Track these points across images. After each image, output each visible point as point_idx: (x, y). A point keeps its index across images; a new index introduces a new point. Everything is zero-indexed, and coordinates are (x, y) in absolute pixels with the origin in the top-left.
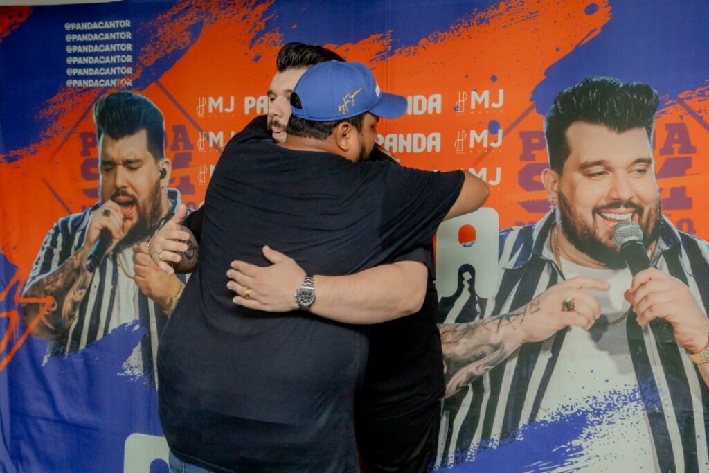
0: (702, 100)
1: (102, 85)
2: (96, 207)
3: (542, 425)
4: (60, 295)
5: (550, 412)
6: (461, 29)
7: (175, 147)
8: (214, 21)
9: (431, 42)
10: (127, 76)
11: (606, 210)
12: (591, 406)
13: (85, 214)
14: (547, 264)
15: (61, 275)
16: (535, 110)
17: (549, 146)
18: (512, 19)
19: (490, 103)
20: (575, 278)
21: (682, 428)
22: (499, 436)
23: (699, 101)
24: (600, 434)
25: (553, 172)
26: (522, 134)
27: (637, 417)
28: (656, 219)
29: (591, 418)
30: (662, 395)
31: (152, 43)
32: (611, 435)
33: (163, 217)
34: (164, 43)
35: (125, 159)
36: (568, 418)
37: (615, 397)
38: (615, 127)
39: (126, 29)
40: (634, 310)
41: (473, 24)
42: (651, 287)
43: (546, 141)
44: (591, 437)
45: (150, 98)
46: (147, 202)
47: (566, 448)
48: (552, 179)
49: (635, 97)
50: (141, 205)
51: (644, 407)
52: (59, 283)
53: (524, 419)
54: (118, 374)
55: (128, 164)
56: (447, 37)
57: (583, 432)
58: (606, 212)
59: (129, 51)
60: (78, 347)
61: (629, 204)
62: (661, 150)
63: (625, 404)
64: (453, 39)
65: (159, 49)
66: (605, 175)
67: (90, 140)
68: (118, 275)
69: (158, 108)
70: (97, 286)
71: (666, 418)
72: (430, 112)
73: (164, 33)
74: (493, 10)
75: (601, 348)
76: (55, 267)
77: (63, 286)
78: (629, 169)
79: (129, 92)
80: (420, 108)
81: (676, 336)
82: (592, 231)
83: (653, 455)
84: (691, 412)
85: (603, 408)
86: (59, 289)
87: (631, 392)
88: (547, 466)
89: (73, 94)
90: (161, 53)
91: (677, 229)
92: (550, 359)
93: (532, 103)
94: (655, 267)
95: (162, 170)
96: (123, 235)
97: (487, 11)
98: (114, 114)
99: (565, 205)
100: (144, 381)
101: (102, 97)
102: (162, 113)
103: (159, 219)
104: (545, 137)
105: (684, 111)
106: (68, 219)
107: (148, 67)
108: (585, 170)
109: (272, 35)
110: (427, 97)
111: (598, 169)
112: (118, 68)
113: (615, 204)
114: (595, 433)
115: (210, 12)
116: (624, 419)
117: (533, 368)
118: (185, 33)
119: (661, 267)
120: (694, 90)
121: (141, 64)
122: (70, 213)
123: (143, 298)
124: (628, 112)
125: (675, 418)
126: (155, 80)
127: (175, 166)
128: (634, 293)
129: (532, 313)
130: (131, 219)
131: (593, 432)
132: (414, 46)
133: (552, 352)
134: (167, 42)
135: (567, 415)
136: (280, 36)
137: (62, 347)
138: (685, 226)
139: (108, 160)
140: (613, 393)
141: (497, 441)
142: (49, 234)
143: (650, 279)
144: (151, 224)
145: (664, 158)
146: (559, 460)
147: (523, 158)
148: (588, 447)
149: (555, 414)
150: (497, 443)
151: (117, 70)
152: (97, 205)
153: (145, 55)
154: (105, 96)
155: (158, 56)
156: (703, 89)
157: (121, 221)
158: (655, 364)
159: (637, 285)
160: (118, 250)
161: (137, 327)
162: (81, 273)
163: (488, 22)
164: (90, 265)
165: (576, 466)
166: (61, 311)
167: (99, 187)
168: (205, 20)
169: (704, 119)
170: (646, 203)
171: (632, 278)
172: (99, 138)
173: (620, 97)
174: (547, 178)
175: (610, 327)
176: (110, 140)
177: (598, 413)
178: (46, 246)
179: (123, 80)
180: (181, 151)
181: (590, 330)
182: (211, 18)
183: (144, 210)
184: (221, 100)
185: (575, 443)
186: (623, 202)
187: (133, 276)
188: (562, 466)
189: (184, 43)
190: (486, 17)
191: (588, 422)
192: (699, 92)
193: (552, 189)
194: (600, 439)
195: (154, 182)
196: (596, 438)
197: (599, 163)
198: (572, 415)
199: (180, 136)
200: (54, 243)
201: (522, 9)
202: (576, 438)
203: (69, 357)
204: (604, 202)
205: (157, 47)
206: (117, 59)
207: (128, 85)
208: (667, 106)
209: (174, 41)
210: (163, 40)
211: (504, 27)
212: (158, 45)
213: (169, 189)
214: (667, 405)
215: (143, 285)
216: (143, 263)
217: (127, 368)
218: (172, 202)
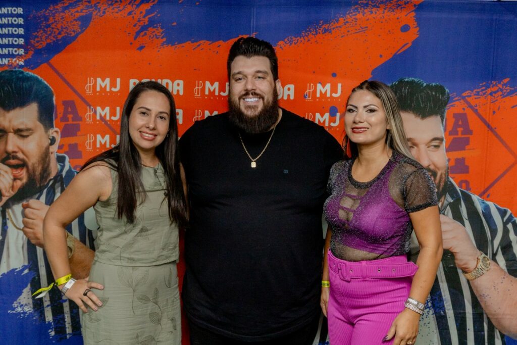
0: (477, 98)
6: (311, 36)
7: (65, 119)
8: (102, 14)
9: (287, 44)
10: (19, 56)
18: (348, 32)
19: (331, 92)
21: (458, 324)
23: (476, 98)
27: (429, 319)
28: (445, 180)
30: (446, 303)
31: (43, 29)
33: (52, 178)
34: (55, 30)
35: (16, 128)
38: (419, 115)
39: (18, 16)
41: (319, 33)
45: (41, 77)
46: (37, 165)
49: (434, 93)
50: (30, 168)
51: (433, 312)
54: (9, 311)
55: (19, 132)
56: (299, 42)
59: (21, 34)
62: (450, 132)
64: (304, 43)
65: (50, 35)
68: (7, 228)
69: (48, 85)
71: (448, 318)
72: (286, 98)
73: (55, 21)
74: (335, 23)
78: (428, 145)
79: (21, 70)
81: (456, 262)
84: (465, 313)
87: (426, 302)
90: (52, 38)
91: (459, 187)
94: (444, 214)
95: (51, 138)
96: (12, 193)
97: (330, 24)
98: (6, 88)
100: (34, 316)
102: (52, 89)
103: (48, 180)
105: (466, 105)
107: (40, 49)
109: (155, 29)
110: (283, 87)
112: (11, 49)
115: (98, 7)
116: (421, 321)
118: (75, 23)
119: (448, 213)
120: (472, 91)
121: (33, 46)
123: (31, 248)
124: (428, 105)
125: (454, 318)
126: (47, 61)
127: (64, 134)
130: (20, 179)
134: (58, 30)
136: (161, 31)
138: (464, 185)
144: (40, 184)
145: (452, 137)
151: (9, 51)
153: (36, 39)
155: (49, 41)
156: (478, 90)
157: (11, 182)
158: (442, 282)
160: (7, 206)
161: (26, 271)
163: (330, 32)
168: (94, 13)
169: (479, 111)
170: (439, 169)
173: (423, 94)
176: (1, 111)
179: (14, 60)
180: (70, 122)
182: (99, 11)
183: (34, 171)
184: (108, 81)
187: (21, 228)
189: (74, 31)
190: (330, 28)
192: (476, 92)
195: (44, 149)
199: (70, 110)
201: (356, 24)
205: (49, 33)
206: (9, 41)
207: (20, 64)
208: (455, 101)
209: (65, 28)
210: (54, 27)
211: (342, 37)
212: (50, 31)
213: (58, 154)
214: (449, 310)
215: (32, 235)
216: (32, 216)
217: (18, 306)
218: (60, 165)
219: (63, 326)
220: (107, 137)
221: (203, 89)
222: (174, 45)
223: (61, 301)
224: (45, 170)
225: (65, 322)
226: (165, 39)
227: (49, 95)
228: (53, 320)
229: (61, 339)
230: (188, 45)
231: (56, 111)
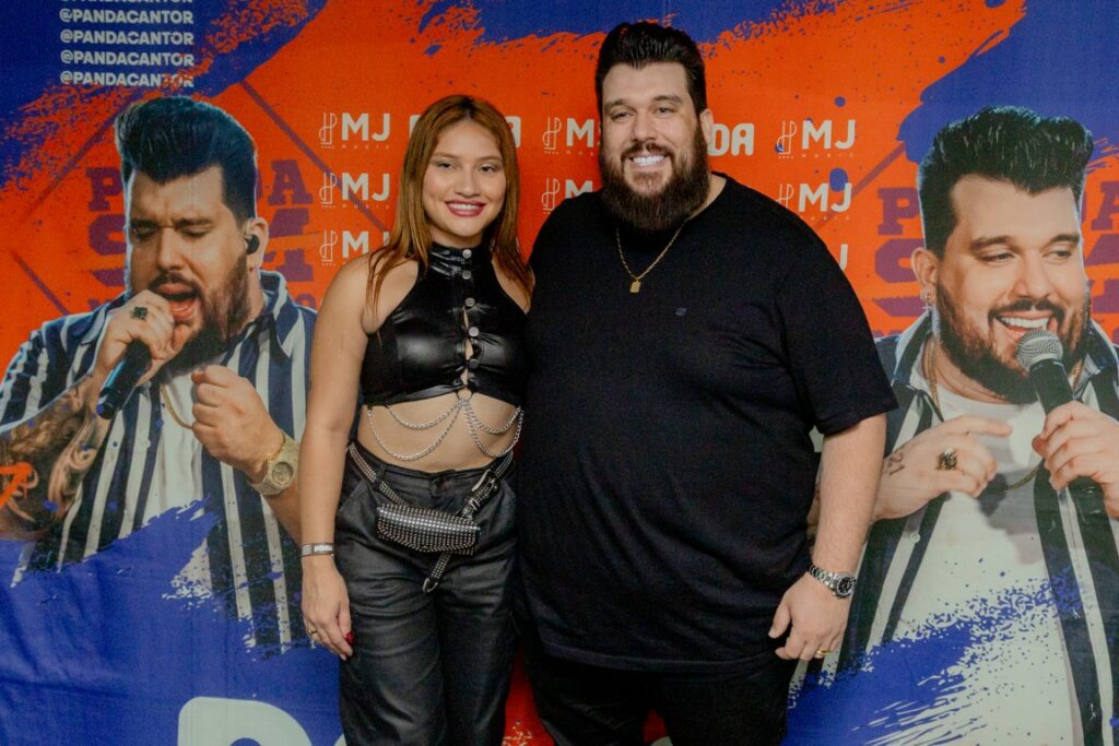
1: (131, 84)
2: (119, 303)
3: (903, 646)
4: (42, 462)
5: (915, 625)
6: (790, 19)
7: (277, 198)
9: (738, 37)
10: (184, 69)
11: (1010, 314)
12: (977, 613)
13: (96, 314)
14: (916, 397)
15: (45, 423)
16: (904, 154)
17: (924, 213)
18: (871, 8)
19: (834, 140)
20: (961, 417)
21: (1111, 640)
22: (835, 666)
24: (989, 657)
25: (930, 254)
26: (883, 193)
27: (1046, 626)
28: (1082, 327)
29: (977, 631)
30: (1084, 592)
31: (233, 11)
32: (1006, 655)
33: (252, 320)
34: (256, 14)
35: (178, 218)
36: (943, 633)
37: (1015, 598)
38: (1026, 186)
40: (1046, 465)
41: (808, 11)
42: (1073, 430)
43: (920, 205)
44: (976, 660)
45: (228, 112)
46: (220, 294)
47: (938, 680)
48: (927, 264)
49: (1058, 139)
50: (208, 300)
51: (1056, 611)
52: (42, 439)
53: (875, 639)
54: (164, 596)
55: (185, 227)
56: (765, 31)
57: (966, 653)
58: (1009, 317)
59: (188, 24)
60: (82, 553)
61: (1044, 304)
62: (1093, 221)
63: (1029, 608)
64: (775, 35)
65: (246, 24)
66: (1009, 259)
67: (108, 182)
68: (162, 423)
69: (244, 129)
70: (119, 442)
71: (1089, 625)
72: (735, 152)
75: (995, 525)
76: (32, 410)
77: (51, 443)
78: (1045, 251)
79: (189, 98)
80: (718, 146)
81: (1107, 503)
82: (986, 346)
83: (1069, 683)
85: (995, 616)
86: (42, 449)
87: (1038, 589)
88: (908, 708)
89: (75, 96)
90: (250, 31)
91: (1113, 342)
92: (916, 545)
93: (901, 142)
94: (1080, 400)
95: (250, 238)
96: (172, 352)
98: (158, 137)
99: (948, 305)
100: (215, 607)
101: (132, 105)
102: (251, 138)
103: (244, 325)
104: (919, 198)
106: (61, 324)
108: (978, 252)
109: (461, 10)
110: (731, 129)
111: (999, 249)
112: (166, 55)
113: (1023, 304)
114: (983, 655)
116: (1027, 630)
117: (891, 558)
119: (1088, 398)
121: (210, 48)
122: (67, 313)
123: (210, 464)
124: (1046, 163)
125: (1101, 626)
126: (241, 77)
127: (276, 232)
128: (1047, 440)
129: (891, 473)
130: (189, 324)
131: (979, 652)
132: (710, 42)
133: (921, 533)
134: (263, 13)
135: (941, 629)
136: (476, 12)
137: (50, 552)
139: (144, 218)
140: (1011, 592)
141: (831, 674)
142: (22, 350)
143: (1072, 419)
145: (1098, 233)
146: (927, 697)
147: (882, 230)
148: (971, 676)
149: (922, 628)
150: (832, 678)
151: (163, 58)
152: (122, 297)
153: (218, 34)
154: (141, 103)
155: (244, 38)
157: (169, 328)
158: (1075, 547)
159: (1051, 427)
160: (161, 378)
161: (199, 513)
162: (87, 420)
163: (833, 10)
164: (103, 404)
165: (953, 705)
166: (46, 488)
167: (126, 267)
170: (1068, 302)
171: (1044, 416)
172: (127, 178)
173: (1034, 139)
174: (920, 262)
175: (1009, 493)
176: (148, 183)
177: (987, 623)
178: (14, 372)
179: (174, 76)
180: (289, 205)
181: (980, 498)
183: (215, 307)
184: (364, 119)
185: (953, 670)
186: (1035, 300)
187: (191, 424)
188: (932, 707)
189: (295, 16)
191: (972, 638)
193: (928, 281)
194: (990, 662)
195: (236, 259)
196: (984, 662)
197: (1000, 240)
198: (948, 628)
199: (287, 180)
200: (31, 368)
202: (953, 663)
203: (63, 569)
204: (1006, 301)
205: (244, 20)
206: (163, 38)
207: (185, 85)
208: (1106, 155)
209: (276, 10)
210: (254, 7)
211: (858, 19)
212: (246, 16)
213: (265, 271)
214: (1091, 607)
215: (210, 440)
216: (213, 401)
217: (181, 585)
218: (269, 295)
219: (273, 627)
220: (364, 237)
221: (562, 135)
222: (502, 41)
223: (269, 576)
224: (238, 306)
225: (276, 619)
226: (482, 30)
227: (245, 149)
228: (254, 614)
229: (268, 653)
230: (531, 41)
231: (260, 183)
